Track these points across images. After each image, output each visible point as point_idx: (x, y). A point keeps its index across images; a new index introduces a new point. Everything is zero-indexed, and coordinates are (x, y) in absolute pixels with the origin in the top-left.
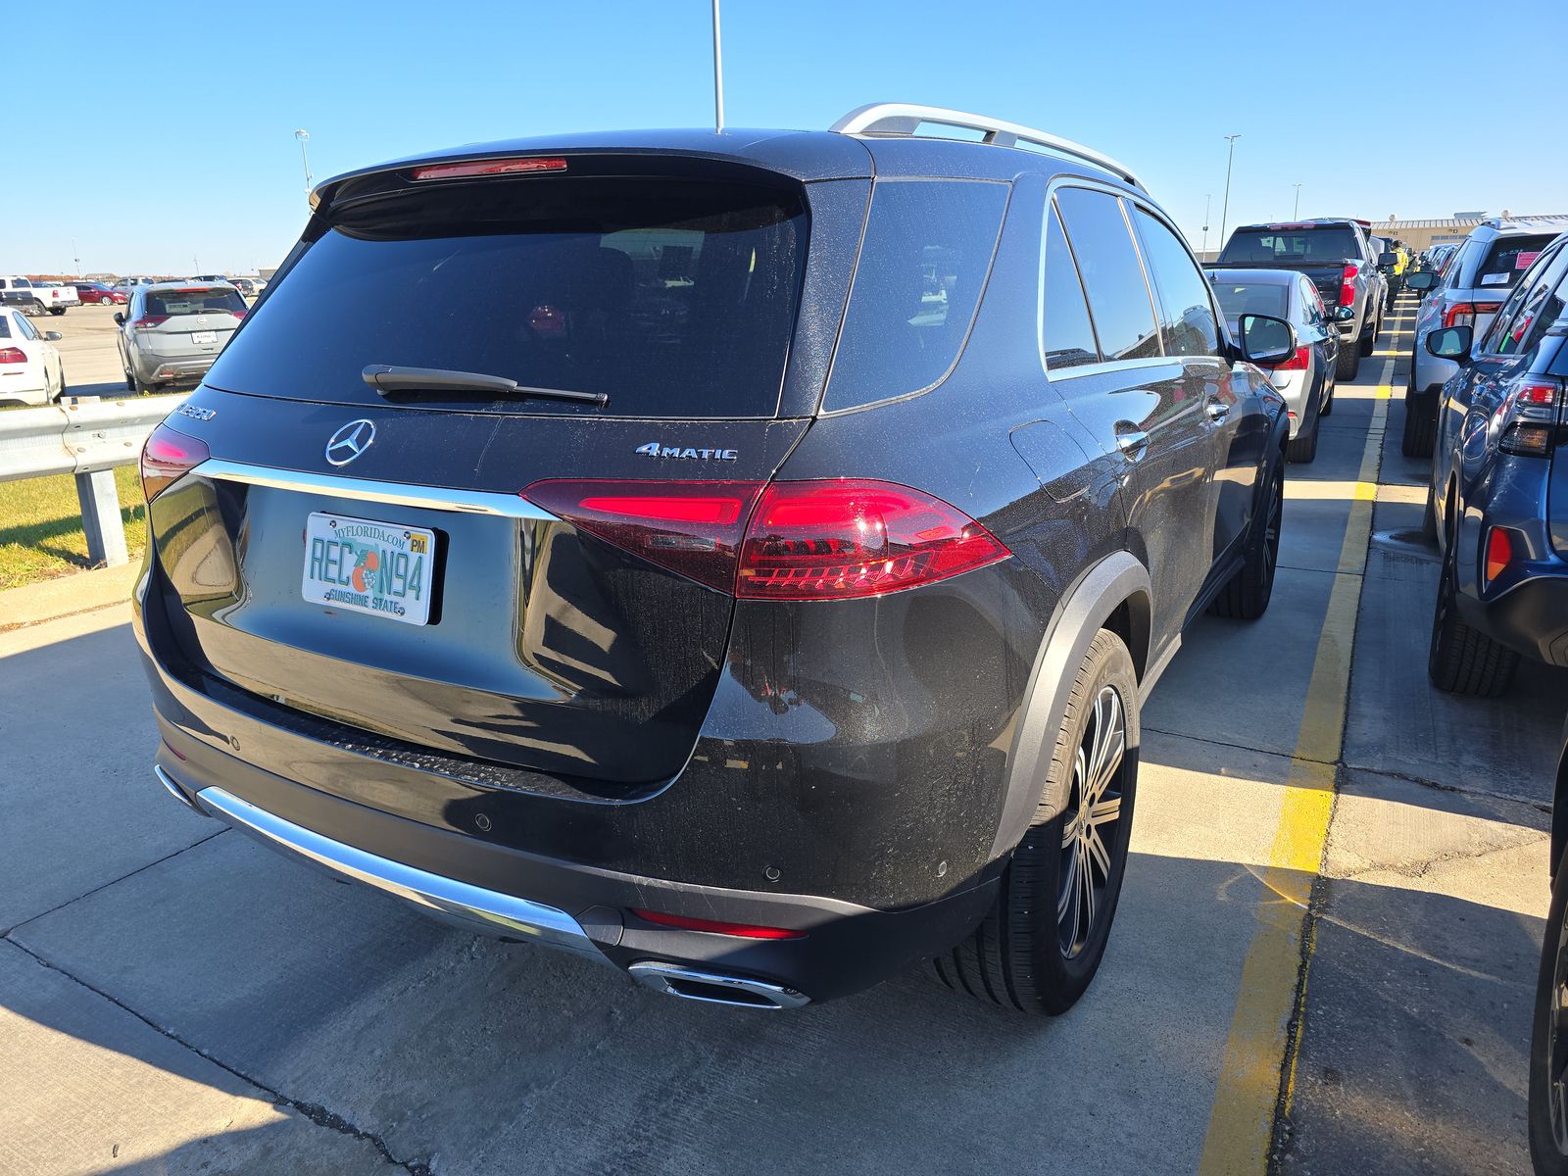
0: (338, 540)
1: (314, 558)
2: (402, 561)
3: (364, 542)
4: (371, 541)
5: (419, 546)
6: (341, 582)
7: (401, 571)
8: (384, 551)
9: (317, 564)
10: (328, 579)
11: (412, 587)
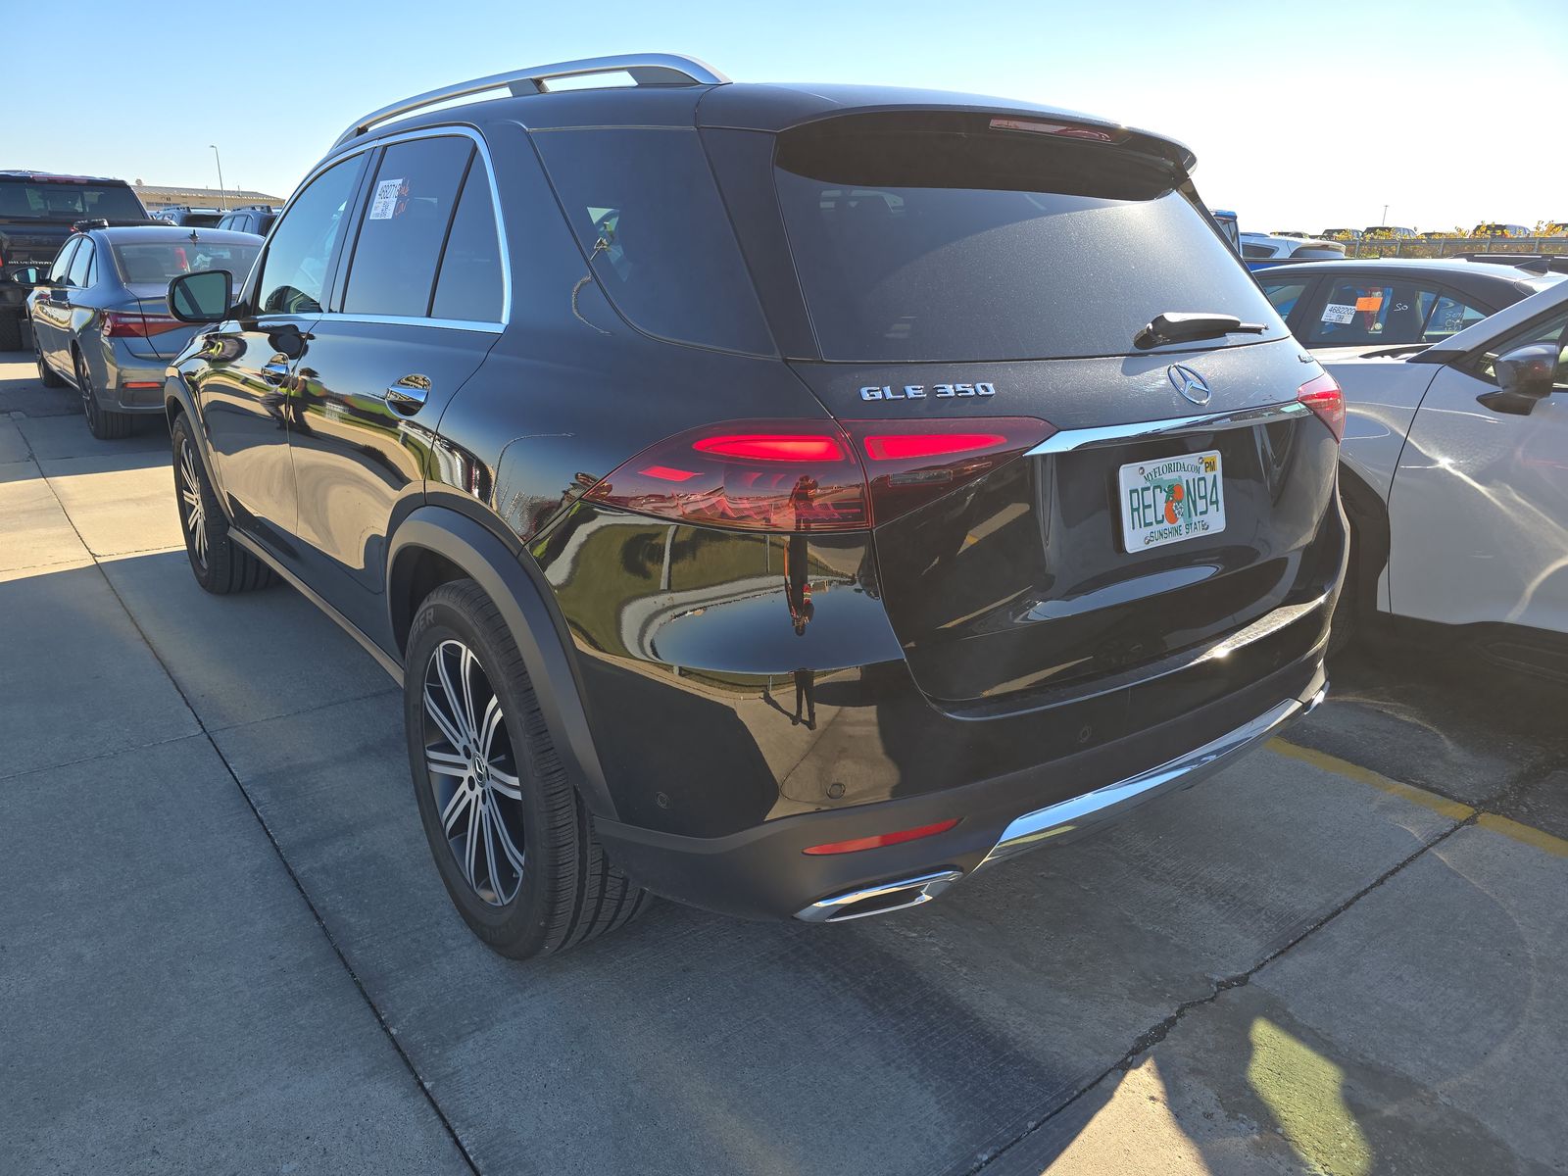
0: (1148, 484)
1: (1133, 510)
2: (1202, 483)
3: (1170, 478)
4: (1173, 476)
5: (1210, 466)
6: (1158, 522)
7: (1203, 494)
8: (1187, 481)
9: (1136, 513)
10: (1146, 525)
11: (1212, 503)
